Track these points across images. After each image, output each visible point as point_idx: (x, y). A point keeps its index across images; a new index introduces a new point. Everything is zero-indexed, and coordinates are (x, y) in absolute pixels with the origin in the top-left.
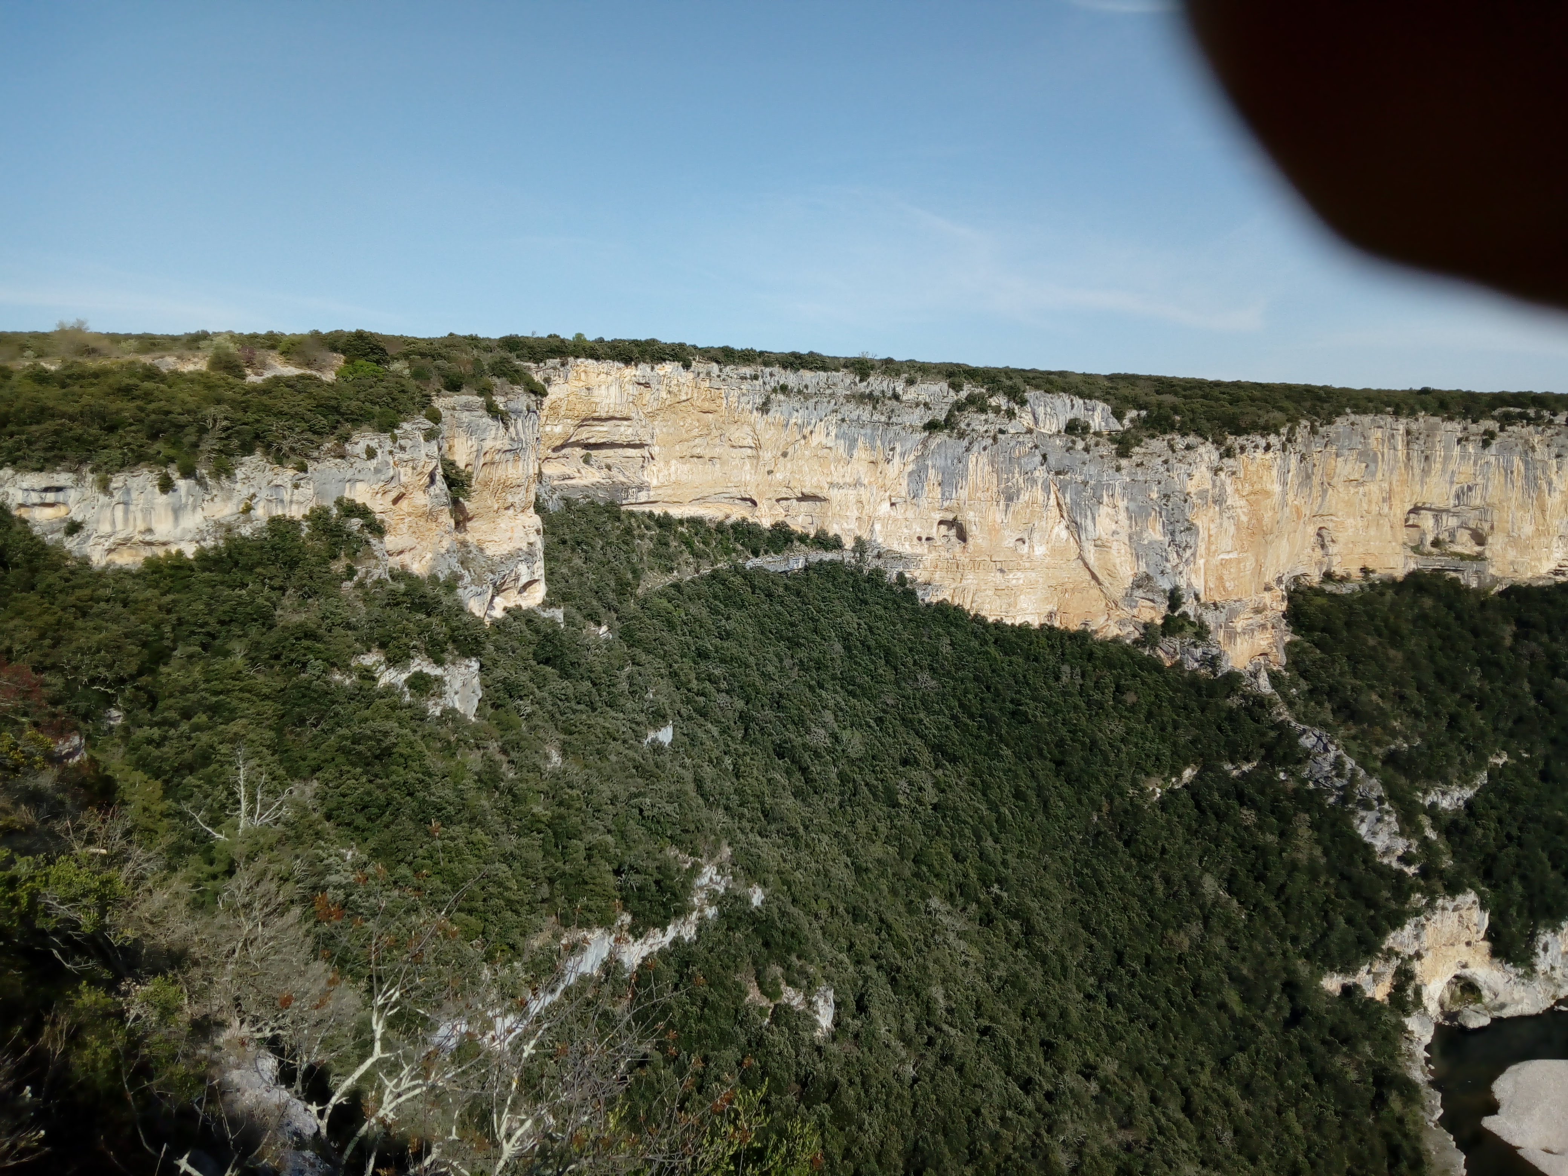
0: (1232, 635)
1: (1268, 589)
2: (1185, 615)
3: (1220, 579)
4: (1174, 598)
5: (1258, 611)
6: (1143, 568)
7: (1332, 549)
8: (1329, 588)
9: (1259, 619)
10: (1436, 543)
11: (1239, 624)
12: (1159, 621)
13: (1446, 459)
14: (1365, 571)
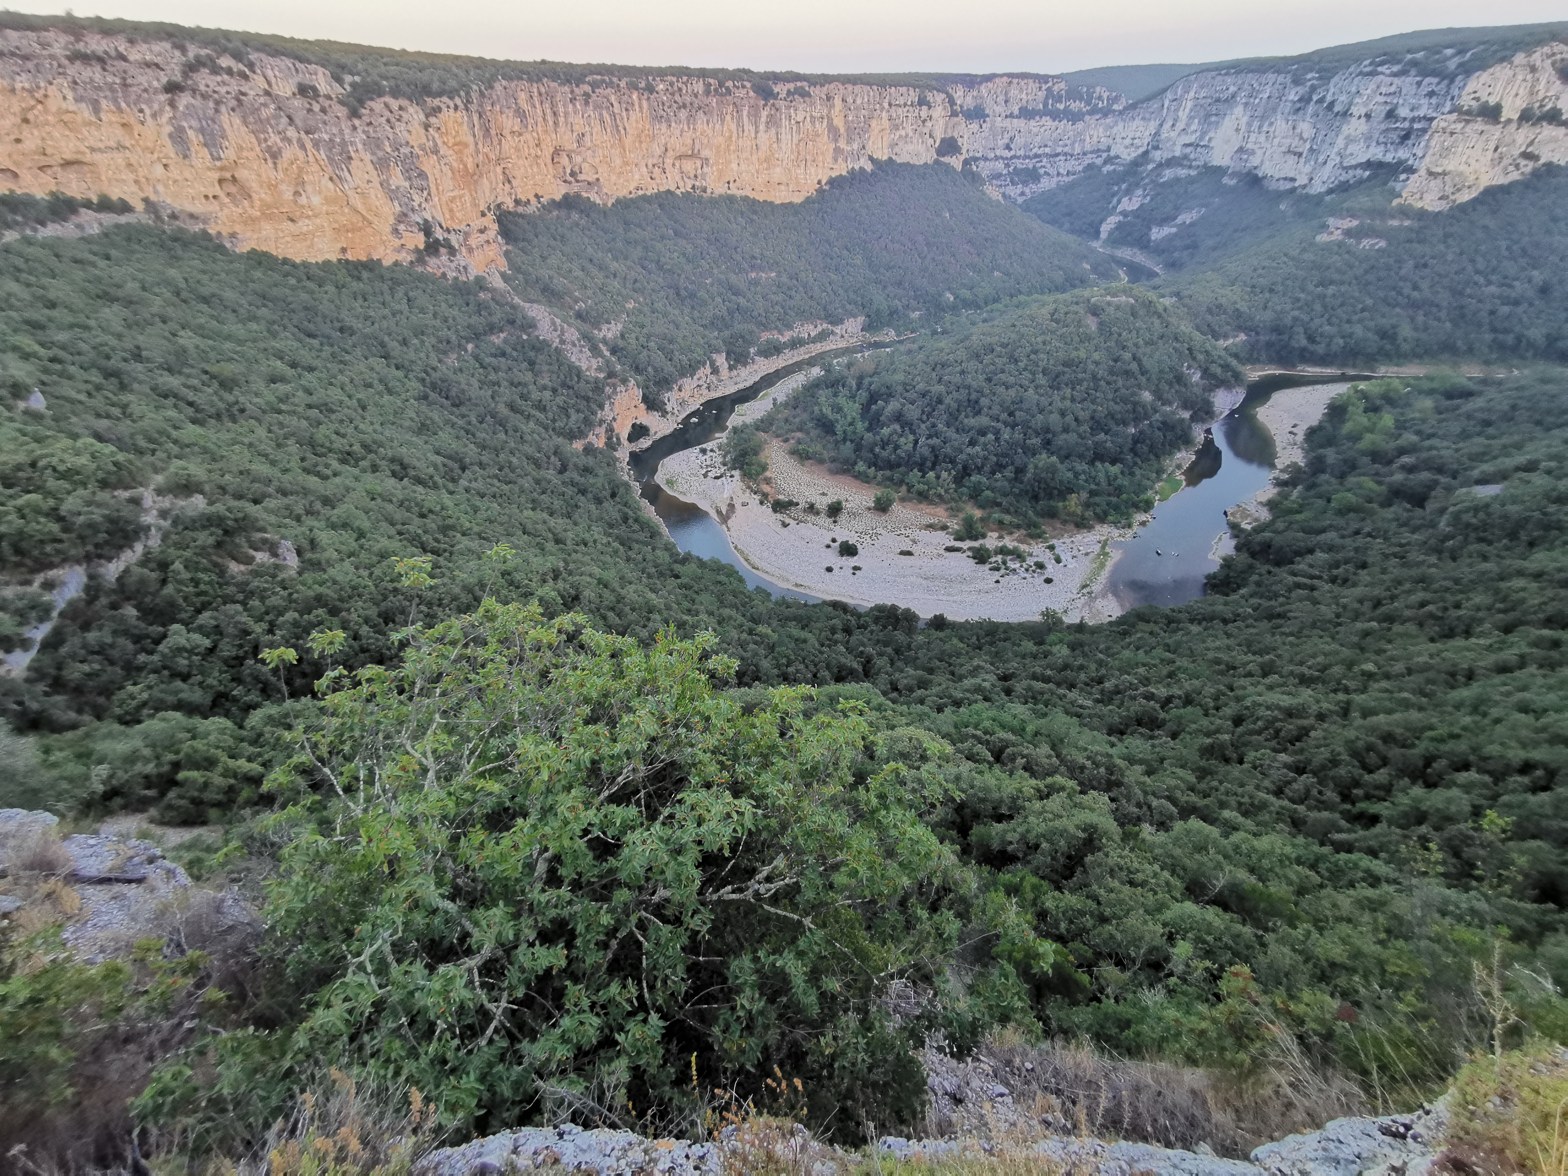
0: (470, 250)
1: (483, 215)
2: (437, 241)
3: (451, 210)
4: (427, 229)
5: (482, 231)
6: (398, 209)
7: (515, 183)
8: (520, 209)
9: (484, 237)
10: (573, 174)
11: (473, 242)
12: (422, 246)
13: (566, 114)
14: (537, 196)
